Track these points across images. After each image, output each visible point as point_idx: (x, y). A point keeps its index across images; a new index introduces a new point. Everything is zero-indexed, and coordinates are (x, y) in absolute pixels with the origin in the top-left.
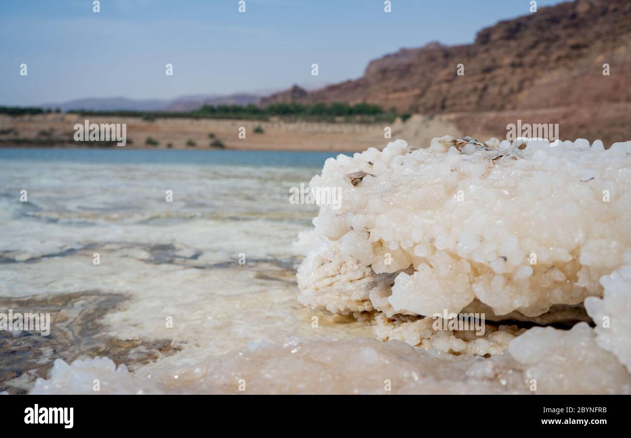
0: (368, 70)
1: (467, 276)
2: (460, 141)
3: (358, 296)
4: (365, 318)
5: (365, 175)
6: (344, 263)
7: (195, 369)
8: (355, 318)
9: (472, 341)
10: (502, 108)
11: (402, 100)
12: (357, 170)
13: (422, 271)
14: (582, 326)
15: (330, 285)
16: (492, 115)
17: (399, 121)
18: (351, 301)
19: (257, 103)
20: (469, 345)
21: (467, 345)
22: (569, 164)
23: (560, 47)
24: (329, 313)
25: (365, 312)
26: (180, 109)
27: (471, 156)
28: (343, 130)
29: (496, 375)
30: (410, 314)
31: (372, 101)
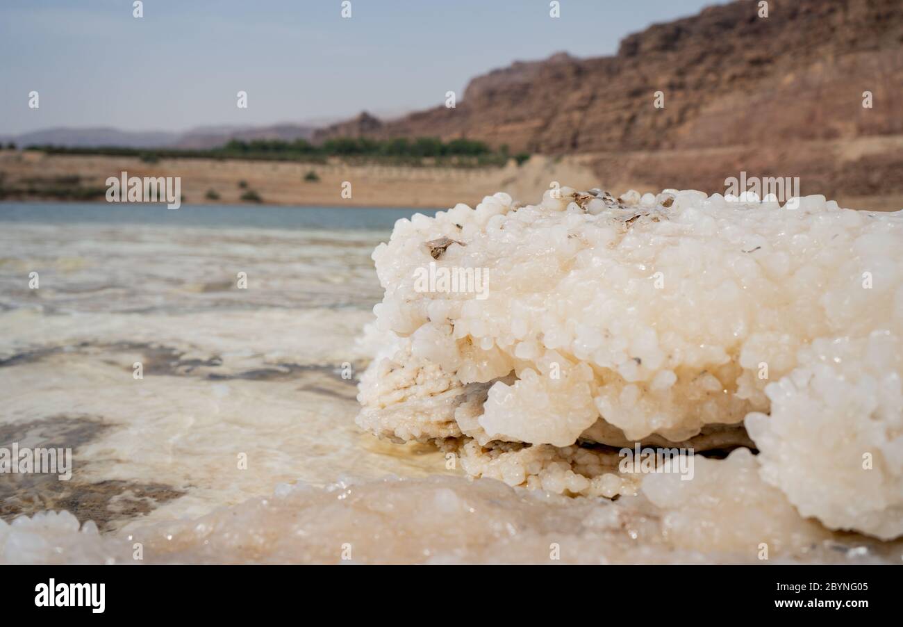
0: (468, 91)
1: (587, 386)
2: (583, 194)
3: (440, 416)
4: (450, 447)
5: (450, 242)
6: (423, 368)
7: (197, 525)
8: (438, 446)
9: (597, 477)
10: (656, 147)
11: (517, 134)
12: (439, 236)
13: (527, 379)
14: (741, 454)
15: (402, 400)
16: (642, 156)
17: (512, 164)
18: (430, 422)
19: (309, 138)
20: (592, 483)
21: (590, 483)
22: (728, 228)
23: (734, 62)
24: (399, 440)
25: (450, 439)
26: (195, 145)
27: (597, 217)
28: (434, 177)
29: (623, 525)
30: (512, 440)
31: (475, 136)
